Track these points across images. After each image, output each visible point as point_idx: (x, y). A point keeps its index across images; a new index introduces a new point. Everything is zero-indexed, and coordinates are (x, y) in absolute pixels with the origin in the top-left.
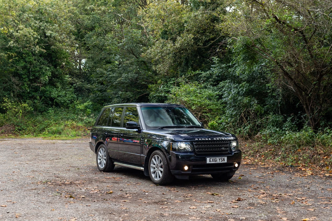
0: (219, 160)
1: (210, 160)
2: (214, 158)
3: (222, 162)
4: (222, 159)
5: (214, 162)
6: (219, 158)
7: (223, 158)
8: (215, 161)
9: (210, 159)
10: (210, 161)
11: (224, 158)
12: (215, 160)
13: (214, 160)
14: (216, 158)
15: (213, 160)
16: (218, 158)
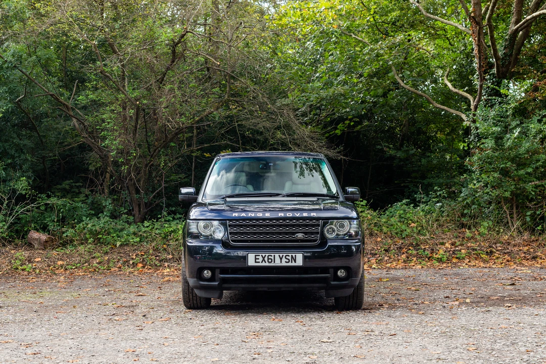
0: (281, 259)
1: (256, 259)
2: (267, 255)
3: (290, 264)
4: (290, 258)
5: (267, 264)
6: (281, 255)
7: (290, 255)
8: (270, 261)
9: (257, 257)
10: (257, 261)
11: (294, 255)
12: (268, 259)
13: (266, 259)
14: (273, 255)
15: (264, 258)
16: (277, 255)
